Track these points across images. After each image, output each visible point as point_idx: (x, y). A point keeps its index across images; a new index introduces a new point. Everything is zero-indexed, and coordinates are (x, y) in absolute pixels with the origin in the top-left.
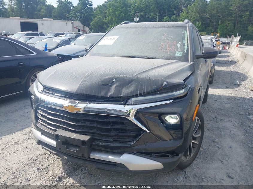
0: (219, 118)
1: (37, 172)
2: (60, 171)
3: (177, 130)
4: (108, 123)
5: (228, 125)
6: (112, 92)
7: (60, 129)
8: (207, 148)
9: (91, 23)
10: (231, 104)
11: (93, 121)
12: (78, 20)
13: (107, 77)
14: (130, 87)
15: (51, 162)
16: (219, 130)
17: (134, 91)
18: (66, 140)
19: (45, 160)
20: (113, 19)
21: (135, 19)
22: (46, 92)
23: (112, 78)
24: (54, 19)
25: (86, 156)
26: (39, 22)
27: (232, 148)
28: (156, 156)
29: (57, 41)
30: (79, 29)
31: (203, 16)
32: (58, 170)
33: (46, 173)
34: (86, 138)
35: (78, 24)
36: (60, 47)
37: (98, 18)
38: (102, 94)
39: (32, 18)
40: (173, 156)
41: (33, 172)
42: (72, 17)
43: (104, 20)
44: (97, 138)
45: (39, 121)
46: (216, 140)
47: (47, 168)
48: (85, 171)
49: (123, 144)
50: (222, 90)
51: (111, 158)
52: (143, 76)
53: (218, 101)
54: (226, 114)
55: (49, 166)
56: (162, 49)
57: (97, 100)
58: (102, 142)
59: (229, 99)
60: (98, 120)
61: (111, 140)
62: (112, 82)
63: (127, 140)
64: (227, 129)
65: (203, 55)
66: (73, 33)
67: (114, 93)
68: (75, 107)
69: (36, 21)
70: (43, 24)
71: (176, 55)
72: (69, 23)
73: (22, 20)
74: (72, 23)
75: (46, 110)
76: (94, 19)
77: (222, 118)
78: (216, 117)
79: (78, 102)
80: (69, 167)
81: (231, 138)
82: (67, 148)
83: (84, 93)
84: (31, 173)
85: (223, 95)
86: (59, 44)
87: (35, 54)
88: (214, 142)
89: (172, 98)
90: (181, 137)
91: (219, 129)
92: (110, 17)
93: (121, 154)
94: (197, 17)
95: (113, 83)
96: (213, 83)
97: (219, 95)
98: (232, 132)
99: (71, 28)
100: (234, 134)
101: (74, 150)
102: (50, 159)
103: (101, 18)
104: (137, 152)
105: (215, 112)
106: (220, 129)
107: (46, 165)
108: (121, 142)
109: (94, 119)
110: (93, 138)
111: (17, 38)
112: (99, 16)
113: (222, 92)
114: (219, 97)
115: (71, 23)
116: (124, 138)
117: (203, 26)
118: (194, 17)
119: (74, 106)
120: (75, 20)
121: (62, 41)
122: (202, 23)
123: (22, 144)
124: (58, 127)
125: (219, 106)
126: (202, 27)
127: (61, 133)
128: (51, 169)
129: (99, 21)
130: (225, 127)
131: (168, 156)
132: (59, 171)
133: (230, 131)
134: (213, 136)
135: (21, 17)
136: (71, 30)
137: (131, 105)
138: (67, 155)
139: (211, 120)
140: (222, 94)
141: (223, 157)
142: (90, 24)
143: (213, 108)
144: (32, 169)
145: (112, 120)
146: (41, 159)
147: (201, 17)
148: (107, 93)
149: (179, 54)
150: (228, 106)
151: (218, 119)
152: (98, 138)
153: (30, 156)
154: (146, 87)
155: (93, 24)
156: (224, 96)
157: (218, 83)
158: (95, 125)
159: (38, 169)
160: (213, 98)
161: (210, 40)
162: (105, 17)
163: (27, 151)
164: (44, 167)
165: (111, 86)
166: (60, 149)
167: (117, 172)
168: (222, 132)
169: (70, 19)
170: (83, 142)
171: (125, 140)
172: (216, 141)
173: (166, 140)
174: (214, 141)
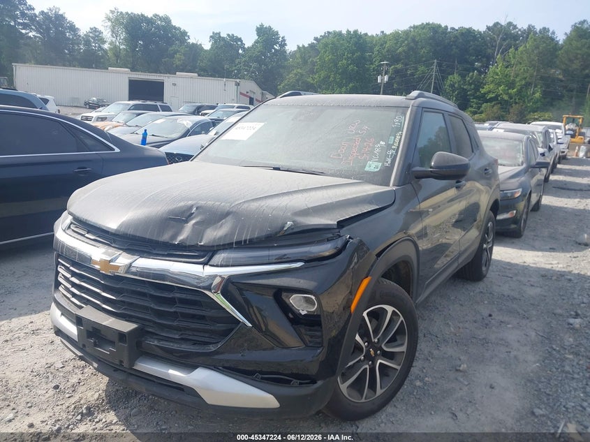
0: (498, 317)
1: (51, 392)
2: (96, 396)
3: (313, 326)
4: (171, 302)
5: (512, 336)
6: (184, 235)
7: (89, 307)
8: (435, 382)
9: (280, 85)
10: (547, 288)
11: (144, 295)
12: (251, 77)
13: (182, 204)
14: (221, 226)
15: (86, 375)
16: (483, 345)
17: (226, 235)
18: (93, 328)
19: (76, 371)
20: (330, 77)
21: (379, 78)
22: (73, 230)
23: (191, 207)
24: (199, 75)
25: (126, 364)
26: (168, 81)
27: (493, 388)
28: (262, 378)
29: (185, 123)
30: (253, 99)
31: (546, 75)
32: (93, 393)
33: (67, 396)
34: (126, 327)
35: (250, 86)
36: (190, 136)
37: (296, 75)
38: (165, 237)
39: (156, 71)
40: (300, 384)
41: (45, 392)
42: (239, 70)
43: (310, 80)
44: (150, 330)
45: (60, 288)
46: (462, 366)
47: (74, 388)
48: (145, 402)
49: (197, 348)
50: (540, 253)
51: (175, 374)
52: (254, 205)
53: (514, 279)
54: (519, 310)
55: (79, 383)
56: (339, 155)
57: (155, 252)
58: (160, 340)
59: (546, 276)
60: (153, 292)
61: (177, 337)
62: (189, 213)
63: (207, 340)
64: (507, 345)
65: (431, 171)
66: (233, 107)
67: (187, 238)
68: (111, 263)
69: (162, 78)
70: (174, 85)
71: (367, 169)
72: (231, 83)
73: (133, 76)
74: (238, 84)
75: (69, 266)
76: (287, 77)
77: (506, 319)
78: (490, 315)
79: (119, 253)
80: (117, 390)
81: (503, 366)
82: (96, 345)
83: (131, 233)
84: (40, 392)
85: (534, 266)
86: (188, 131)
87: (117, 150)
88: (457, 370)
89: (304, 258)
90: (319, 343)
91: (485, 342)
92: (323, 74)
93: (193, 367)
94: (532, 76)
95: (190, 217)
96: (523, 237)
97: (523, 266)
98: (513, 353)
99: (233, 95)
100: (515, 357)
101: (105, 351)
102: (86, 370)
103: (302, 75)
104: (224, 367)
105: (494, 303)
106: (487, 343)
107: (74, 380)
108: (195, 343)
109: (146, 291)
110: (142, 329)
111: (113, 113)
112: (299, 70)
113: (536, 259)
114: (524, 270)
115: (236, 85)
116: (202, 334)
117: (544, 98)
118: (525, 76)
119: (110, 261)
120: (246, 77)
121: (196, 124)
122: (544, 91)
123: (44, 335)
124: (87, 302)
125: (513, 290)
126: (543, 100)
127: (89, 314)
128: (81, 389)
129: (298, 80)
130: (502, 340)
131: (287, 382)
132: (92, 396)
133: (510, 350)
134: (462, 358)
135: (133, 69)
136: (233, 100)
137: (217, 266)
138: (99, 361)
139: (475, 322)
140: (534, 263)
141: (462, 405)
142: (279, 87)
143: (495, 294)
144: (45, 386)
145: (178, 295)
146: (68, 369)
147: (542, 78)
148: (175, 236)
149: (373, 166)
150: (532, 292)
151: (493, 321)
152: (153, 331)
153: (50, 361)
154: (251, 229)
155: (283, 87)
156: (537, 267)
157: (535, 238)
158: (146, 304)
159: (56, 387)
160: (505, 272)
161: (541, 132)
162: (312, 72)
163: (50, 348)
164: (69, 384)
165: (187, 221)
166: (84, 346)
167: (185, 405)
168: (487, 350)
169: (236, 76)
170: (122, 336)
171: (203, 339)
172: (461, 368)
173: (288, 348)
174: (458, 368)
